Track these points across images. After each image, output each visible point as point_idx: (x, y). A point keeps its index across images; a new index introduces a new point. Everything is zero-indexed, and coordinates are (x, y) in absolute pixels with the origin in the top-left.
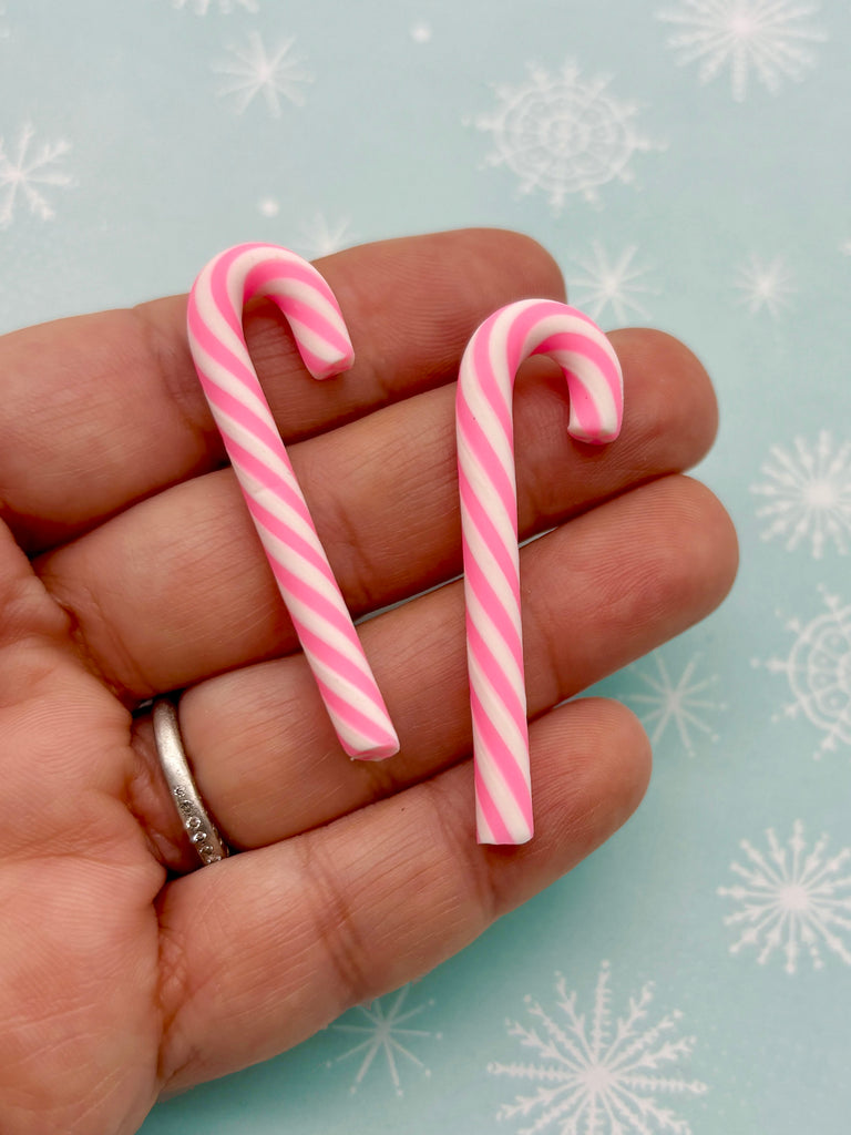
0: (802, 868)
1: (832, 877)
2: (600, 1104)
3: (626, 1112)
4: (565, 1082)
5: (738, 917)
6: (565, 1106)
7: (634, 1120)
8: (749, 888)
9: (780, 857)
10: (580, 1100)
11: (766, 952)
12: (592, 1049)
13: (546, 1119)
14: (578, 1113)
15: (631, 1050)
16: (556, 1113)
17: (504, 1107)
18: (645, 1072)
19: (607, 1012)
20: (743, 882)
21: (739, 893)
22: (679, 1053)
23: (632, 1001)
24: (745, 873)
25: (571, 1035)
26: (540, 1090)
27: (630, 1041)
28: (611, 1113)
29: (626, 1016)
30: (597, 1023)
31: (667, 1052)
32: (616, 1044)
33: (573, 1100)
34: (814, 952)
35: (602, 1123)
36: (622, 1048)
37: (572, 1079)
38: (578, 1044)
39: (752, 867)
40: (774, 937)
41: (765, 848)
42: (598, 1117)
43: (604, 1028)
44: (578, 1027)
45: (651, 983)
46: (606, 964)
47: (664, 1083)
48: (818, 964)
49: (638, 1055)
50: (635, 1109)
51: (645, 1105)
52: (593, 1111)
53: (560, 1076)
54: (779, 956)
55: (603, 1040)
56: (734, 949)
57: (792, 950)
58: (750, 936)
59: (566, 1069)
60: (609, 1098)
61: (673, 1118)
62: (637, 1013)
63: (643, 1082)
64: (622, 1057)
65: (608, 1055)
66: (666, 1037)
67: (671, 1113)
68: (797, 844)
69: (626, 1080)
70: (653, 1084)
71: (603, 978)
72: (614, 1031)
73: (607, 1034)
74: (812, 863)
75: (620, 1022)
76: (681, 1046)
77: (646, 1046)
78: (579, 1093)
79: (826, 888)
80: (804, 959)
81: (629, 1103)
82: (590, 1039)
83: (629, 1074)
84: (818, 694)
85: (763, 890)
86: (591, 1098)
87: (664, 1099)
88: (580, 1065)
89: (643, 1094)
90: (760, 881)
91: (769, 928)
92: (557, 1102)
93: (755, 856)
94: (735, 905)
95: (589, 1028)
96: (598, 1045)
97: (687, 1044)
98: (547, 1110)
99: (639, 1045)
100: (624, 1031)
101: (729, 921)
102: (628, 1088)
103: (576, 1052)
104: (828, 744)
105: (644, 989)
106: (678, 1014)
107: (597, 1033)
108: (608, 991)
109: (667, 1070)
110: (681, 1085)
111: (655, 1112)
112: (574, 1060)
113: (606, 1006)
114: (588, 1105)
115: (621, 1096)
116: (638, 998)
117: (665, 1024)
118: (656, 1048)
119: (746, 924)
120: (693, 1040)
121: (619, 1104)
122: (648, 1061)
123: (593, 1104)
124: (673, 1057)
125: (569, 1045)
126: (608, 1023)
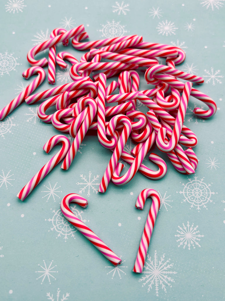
0: (190, 230)
1: (195, 231)
2: (157, 277)
3: (162, 278)
4: (150, 274)
5: (179, 240)
6: (151, 278)
7: (164, 280)
8: (180, 235)
9: (185, 228)
10: (154, 277)
11: (185, 246)
12: (155, 267)
13: (148, 281)
14: (154, 279)
15: (162, 267)
16: (149, 279)
17: (140, 279)
18: (165, 270)
19: (157, 260)
20: (179, 234)
21: (178, 236)
22: (171, 266)
23: (161, 257)
24: (179, 232)
25: (151, 265)
26: (146, 275)
27: (161, 265)
28: (159, 279)
29: (161, 260)
30: (155, 262)
31: (169, 266)
32: (159, 266)
33: (152, 277)
34: (193, 245)
35: (158, 281)
36: (160, 266)
37: (152, 273)
38: (152, 266)
39: (180, 231)
40: (186, 243)
41: (182, 227)
42: (157, 280)
43: (157, 263)
44: (152, 263)
45: (164, 254)
46: (156, 251)
47: (169, 272)
48: (194, 248)
49: (163, 268)
50: (164, 278)
51: (166, 277)
52: (156, 279)
53: (150, 272)
54: (187, 247)
55: (157, 265)
56: (179, 246)
57: (189, 245)
58: (181, 244)
59: (150, 271)
60: (159, 276)
61: (171, 279)
62: (162, 260)
63: (165, 272)
64: (160, 268)
65: (158, 268)
66: (168, 264)
67: (171, 278)
68: (188, 225)
69: (162, 272)
70: (167, 272)
71: (156, 254)
72: (158, 263)
73: (157, 264)
74: (191, 229)
75: (159, 261)
76: (171, 265)
77: (165, 266)
78: (153, 276)
79: (194, 233)
80: (192, 247)
81: (163, 277)
82: (154, 265)
83: (162, 271)
84: (189, 197)
85: (183, 235)
86: (156, 276)
87: (169, 275)
88: (153, 270)
89: (165, 275)
90: (182, 233)
91: (185, 242)
92: (149, 277)
93: (181, 228)
94: (178, 238)
95: (154, 263)
96: (156, 266)
97: (172, 265)
98: (148, 279)
99: (163, 266)
100: (160, 263)
101: (177, 241)
102: (162, 274)
103: (152, 268)
104: (192, 206)
105: (163, 255)
106: (170, 259)
107: (155, 264)
108: (157, 256)
109: (169, 270)
110: (172, 272)
111: (168, 278)
112: (152, 269)
113: (157, 259)
114: (155, 278)
115: (161, 275)
116: (162, 257)
117: (168, 261)
118: (166, 266)
119: (180, 241)
120: (173, 264)
121: (161, 277)
122: (165, 268)
123: (156, 277)
124: (170, 267)
125: (151, 267)
126: (157, 262)
